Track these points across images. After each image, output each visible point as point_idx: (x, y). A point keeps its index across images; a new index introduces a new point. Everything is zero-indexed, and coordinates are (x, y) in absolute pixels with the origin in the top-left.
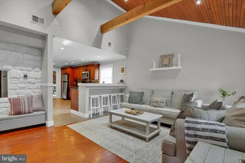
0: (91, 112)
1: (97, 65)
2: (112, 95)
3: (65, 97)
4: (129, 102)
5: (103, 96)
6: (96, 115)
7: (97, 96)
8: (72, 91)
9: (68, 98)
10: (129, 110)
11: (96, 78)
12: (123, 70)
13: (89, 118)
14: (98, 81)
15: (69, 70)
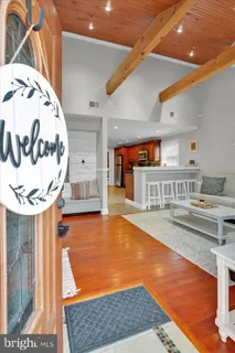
0: (150, 204)
1: (157, 142)
2: (177, 182)
3: (119, 184)
4: (202, 192)
5: (164, 183)
6: (155, 208)
7: (157, 183)
8: (127, 176)
9: (123, 185)
10: (196, 202)
11: (157, 159)
12: (193, 146)
13: (147, 210)
14: (158, 164)
15: (122, 151)
